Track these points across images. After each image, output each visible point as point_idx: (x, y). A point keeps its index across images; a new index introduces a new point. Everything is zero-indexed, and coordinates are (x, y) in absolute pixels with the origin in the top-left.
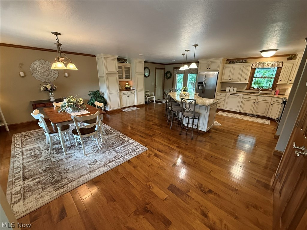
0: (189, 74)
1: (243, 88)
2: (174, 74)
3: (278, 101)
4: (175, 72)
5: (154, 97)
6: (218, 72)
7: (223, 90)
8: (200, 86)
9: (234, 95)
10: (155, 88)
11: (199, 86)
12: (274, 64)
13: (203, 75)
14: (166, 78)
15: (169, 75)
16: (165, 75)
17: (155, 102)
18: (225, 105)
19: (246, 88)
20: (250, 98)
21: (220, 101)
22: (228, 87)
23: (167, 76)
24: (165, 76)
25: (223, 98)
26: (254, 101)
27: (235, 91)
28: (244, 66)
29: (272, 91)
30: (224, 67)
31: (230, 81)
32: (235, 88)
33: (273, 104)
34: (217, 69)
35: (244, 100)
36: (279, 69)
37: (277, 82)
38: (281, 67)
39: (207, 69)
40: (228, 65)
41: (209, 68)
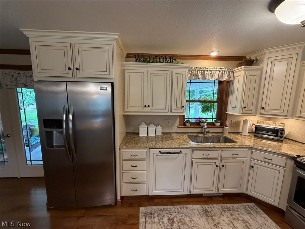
3: (269, 161)
6: (112, 84)
9: (170, 153)
18: (151, 182)
19: (177, 124)
20: (207, 157)
21: (134, 175)
22: (142, 125)
25: (142, 165)
26: (217, 161)
27: (159, 134)
28: (172, 72)
29: (223, 128)
30: (126, 71)
31: (147, 112)
32: (159, 127)
33: (255, 166)
34: (107, 73)
35: (194, 162)
36: (225, 83)
37: (226, 110)
38: (228, 82)
39: (71, 71)
40: (134, 66)
41: (77, 69)
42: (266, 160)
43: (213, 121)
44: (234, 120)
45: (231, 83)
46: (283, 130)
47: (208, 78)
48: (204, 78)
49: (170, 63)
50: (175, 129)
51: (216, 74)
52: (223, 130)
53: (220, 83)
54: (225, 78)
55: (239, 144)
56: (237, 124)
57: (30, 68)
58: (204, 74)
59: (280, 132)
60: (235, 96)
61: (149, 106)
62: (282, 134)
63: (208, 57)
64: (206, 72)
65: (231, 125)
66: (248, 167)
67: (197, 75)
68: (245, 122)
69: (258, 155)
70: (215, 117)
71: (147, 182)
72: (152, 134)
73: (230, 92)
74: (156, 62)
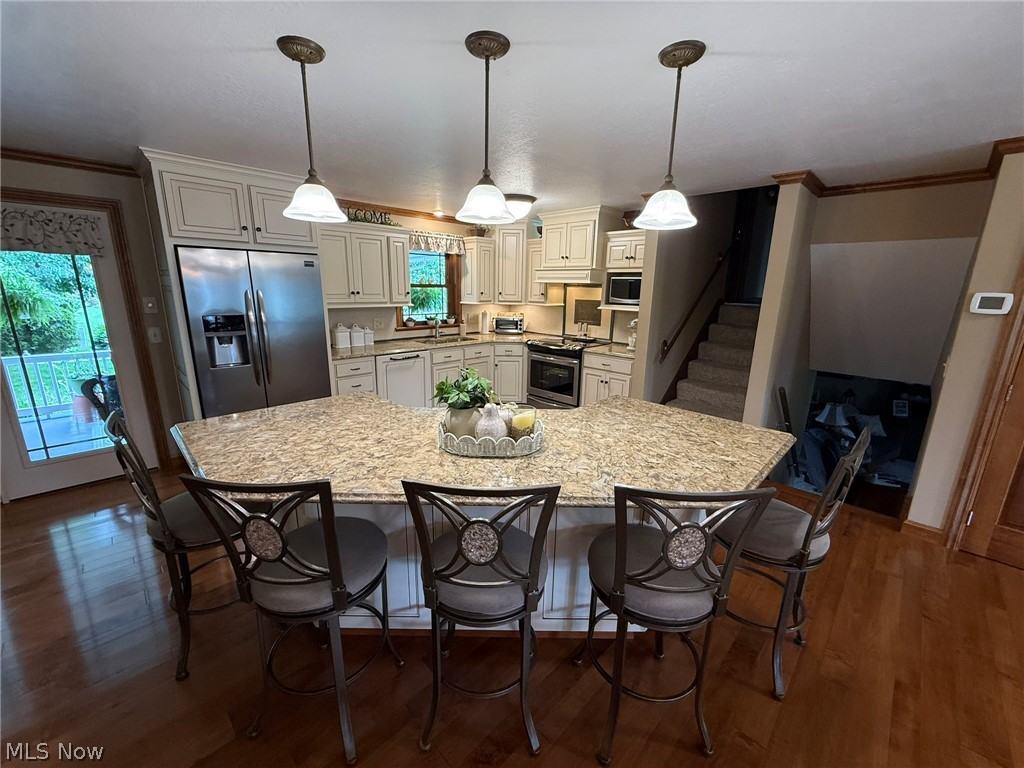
1: (387, 327)
3: (510, 353)
6: (317, 256)
8: (216, 342)
9: (404, 359)
11: (209, 342)
19: (394, 325)
20: (448, 359)
22: (343, 328)
26: (459, 364)
27: (370, 342)
28: (388, 238)
29: (459, 326)
31: (355, 303)
32: (369, 331)
33: (499, 364)
35: (435, 368)
36: (455, 258)
37: (460, 298)
38: (458, 255)
39: (245, 233)
41: (259, 229)
42: (508, 353)
43: (445, 318)
44: (471, 314)
45: (462, 258)
46: (522, 320)
47: (433, 248)
48: (429, 250)
49: (382, 223)
50: (392, 335)
51: (443, 242)
52: (459, 330)
53: (448, 256)
54: (455, 251)
55: (480, 341)
56: (474, 321)
58: (427, 243)
59: (519, 323)
60: (469, 275)
61: (358, 293)
62: (521, 325)
63: (430, 216)
64: (429, 240)
65: (468, 321)
66: (493, 366)
67: (418, 243)
68: (484, 315)
69: (501, 349)
70: (446, 311)
72: (359, 343)
73: (463, 273)
74: (359, 220)
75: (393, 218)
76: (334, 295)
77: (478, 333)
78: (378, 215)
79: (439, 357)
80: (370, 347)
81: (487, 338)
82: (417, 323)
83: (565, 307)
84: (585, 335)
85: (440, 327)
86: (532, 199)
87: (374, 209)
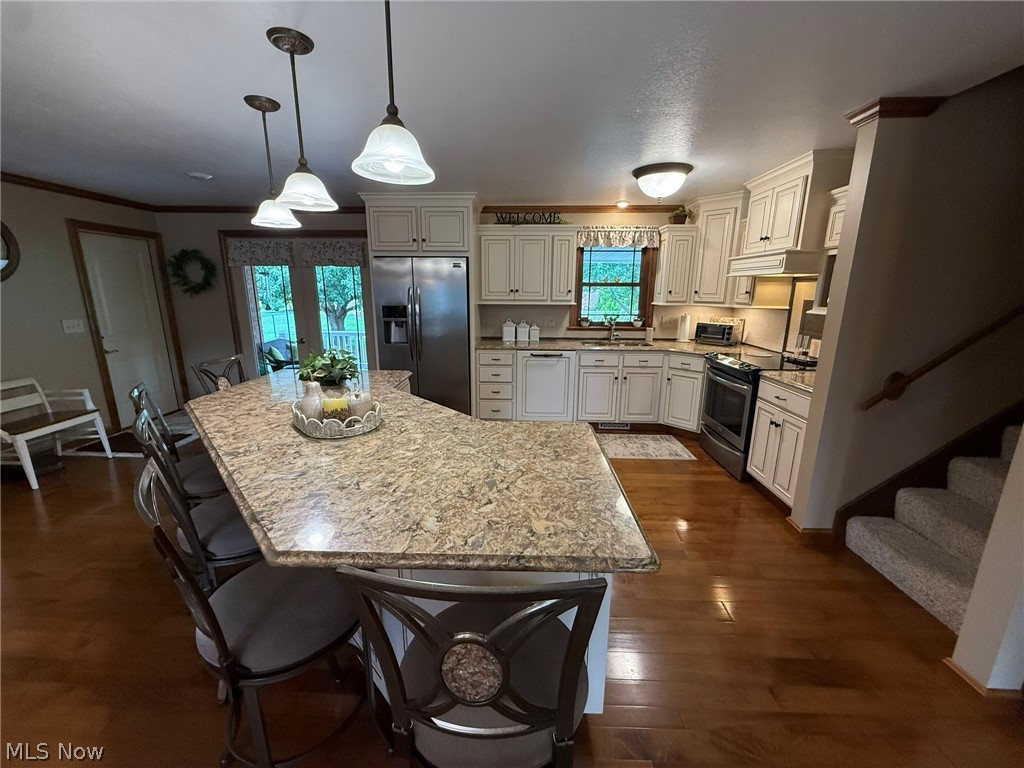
0: (318, 269)
1: (558, 326)
2: (231, 264)
3: (687, 367)
4: (232, 253)
5: (92, 423)
6: (467, 258)
7: (489, 336)
8: (393, 325)
9: (546, 356)
10: (101, 354)
11: (387, 325)
12: (637, 234)
13: (400, 275)
14: (177, 291)
15: (195, 273)
16: (170, 270)
17: (109, 454)
18: (520, 400)
19: (566, 323)
20: (600, 363)
21: (496, 388)
22: (508, 323)
23: (184, 279)
24: (173, 280)
25: (506, 374)
26: (615, 371)
27: (535, 337)
28: (553, 237)
29: (645, 330)
30: (483, 238)
31: (515, 300)
32: (535, 327)
33: (672, 378)
34: (461, 244)
35: (582, 371)
36: (651, 252)
37: (652, 299)
38: (654, 249)
39: (415, 244)
40: (495, 231)
41: (424, 240)
42: (684, 366)
43: (632, 320)
44: (667, 316)
45: (657, 252)
46: (731, 328)
47: (616, 244)
48: (610, 244)
49: (550, 223)
50: (562, 333)
52: (644, 335)
53: (645, 251)
56: (672, 324)
57: (363, 234)
58: (608, 238)
59: (727, 331)
60: (661, 271)
61: (517, 290)
62: (729, 334)
63: (612, 208)
64: (612, 234)
65: (661, 324)
66: (665, 380)
67: (597, 240)
68: (683, 319)
71: (514, 401)
72: (523, 337)
74: (528, 223)
75: (563, 216)
76: (496, 292)
77: (675, 340)
78: (547, 215)
79: (588, 359)
80: (535, 342)
81: (689, 348)
82: (592, 324)
83: (790, 311)
84: (805, 354)
85: (616, 330)
86: (687, 168)
87: (544, 209)
